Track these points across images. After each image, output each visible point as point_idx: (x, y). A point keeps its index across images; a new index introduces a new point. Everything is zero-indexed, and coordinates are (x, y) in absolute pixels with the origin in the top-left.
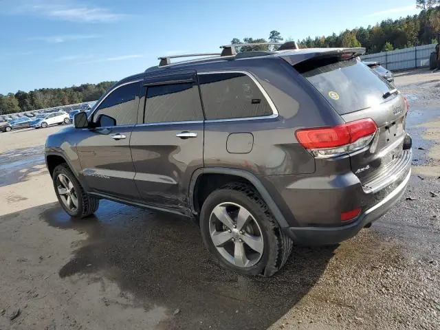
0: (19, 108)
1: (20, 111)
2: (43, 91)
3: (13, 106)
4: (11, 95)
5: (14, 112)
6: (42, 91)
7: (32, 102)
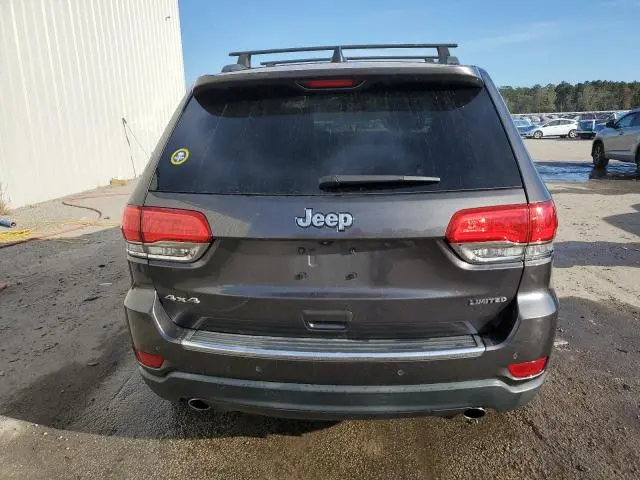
0: (553, 107)
1: (554, 111)
2: (597, 85)
3: (547, 102)
4: (550, 86)
5: (546, 111)
6: (595, 84)
7: (575, 100)
